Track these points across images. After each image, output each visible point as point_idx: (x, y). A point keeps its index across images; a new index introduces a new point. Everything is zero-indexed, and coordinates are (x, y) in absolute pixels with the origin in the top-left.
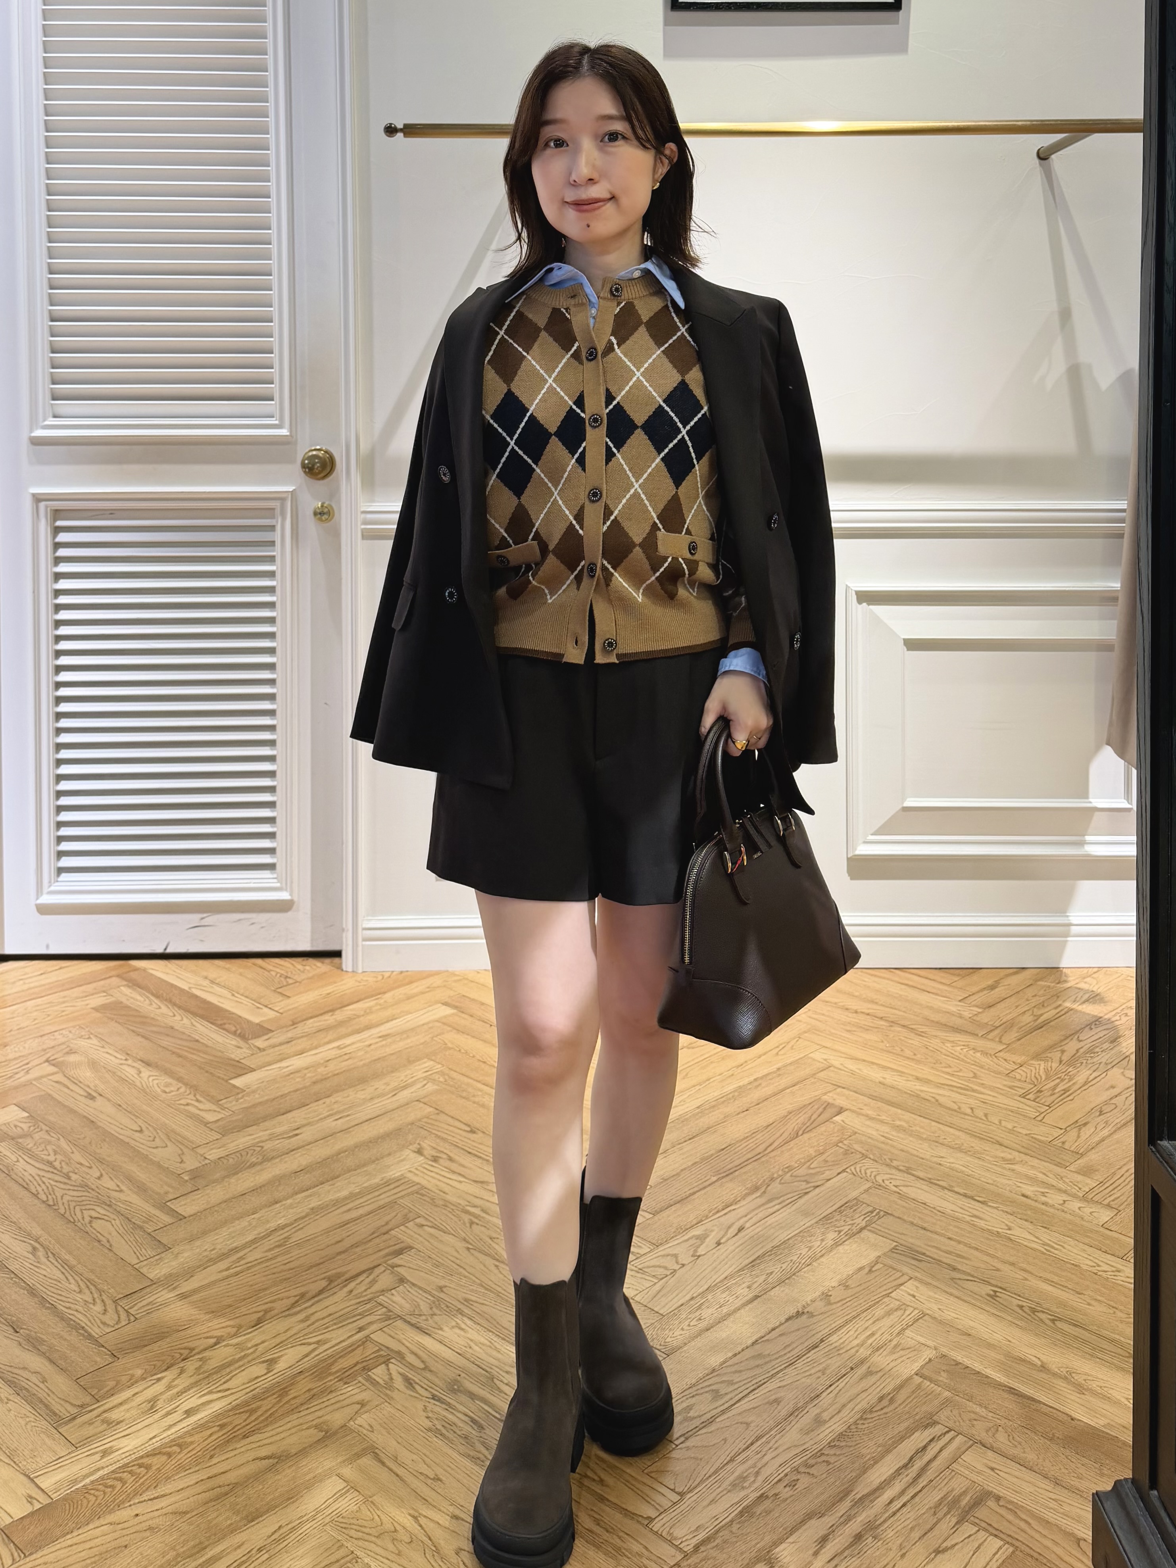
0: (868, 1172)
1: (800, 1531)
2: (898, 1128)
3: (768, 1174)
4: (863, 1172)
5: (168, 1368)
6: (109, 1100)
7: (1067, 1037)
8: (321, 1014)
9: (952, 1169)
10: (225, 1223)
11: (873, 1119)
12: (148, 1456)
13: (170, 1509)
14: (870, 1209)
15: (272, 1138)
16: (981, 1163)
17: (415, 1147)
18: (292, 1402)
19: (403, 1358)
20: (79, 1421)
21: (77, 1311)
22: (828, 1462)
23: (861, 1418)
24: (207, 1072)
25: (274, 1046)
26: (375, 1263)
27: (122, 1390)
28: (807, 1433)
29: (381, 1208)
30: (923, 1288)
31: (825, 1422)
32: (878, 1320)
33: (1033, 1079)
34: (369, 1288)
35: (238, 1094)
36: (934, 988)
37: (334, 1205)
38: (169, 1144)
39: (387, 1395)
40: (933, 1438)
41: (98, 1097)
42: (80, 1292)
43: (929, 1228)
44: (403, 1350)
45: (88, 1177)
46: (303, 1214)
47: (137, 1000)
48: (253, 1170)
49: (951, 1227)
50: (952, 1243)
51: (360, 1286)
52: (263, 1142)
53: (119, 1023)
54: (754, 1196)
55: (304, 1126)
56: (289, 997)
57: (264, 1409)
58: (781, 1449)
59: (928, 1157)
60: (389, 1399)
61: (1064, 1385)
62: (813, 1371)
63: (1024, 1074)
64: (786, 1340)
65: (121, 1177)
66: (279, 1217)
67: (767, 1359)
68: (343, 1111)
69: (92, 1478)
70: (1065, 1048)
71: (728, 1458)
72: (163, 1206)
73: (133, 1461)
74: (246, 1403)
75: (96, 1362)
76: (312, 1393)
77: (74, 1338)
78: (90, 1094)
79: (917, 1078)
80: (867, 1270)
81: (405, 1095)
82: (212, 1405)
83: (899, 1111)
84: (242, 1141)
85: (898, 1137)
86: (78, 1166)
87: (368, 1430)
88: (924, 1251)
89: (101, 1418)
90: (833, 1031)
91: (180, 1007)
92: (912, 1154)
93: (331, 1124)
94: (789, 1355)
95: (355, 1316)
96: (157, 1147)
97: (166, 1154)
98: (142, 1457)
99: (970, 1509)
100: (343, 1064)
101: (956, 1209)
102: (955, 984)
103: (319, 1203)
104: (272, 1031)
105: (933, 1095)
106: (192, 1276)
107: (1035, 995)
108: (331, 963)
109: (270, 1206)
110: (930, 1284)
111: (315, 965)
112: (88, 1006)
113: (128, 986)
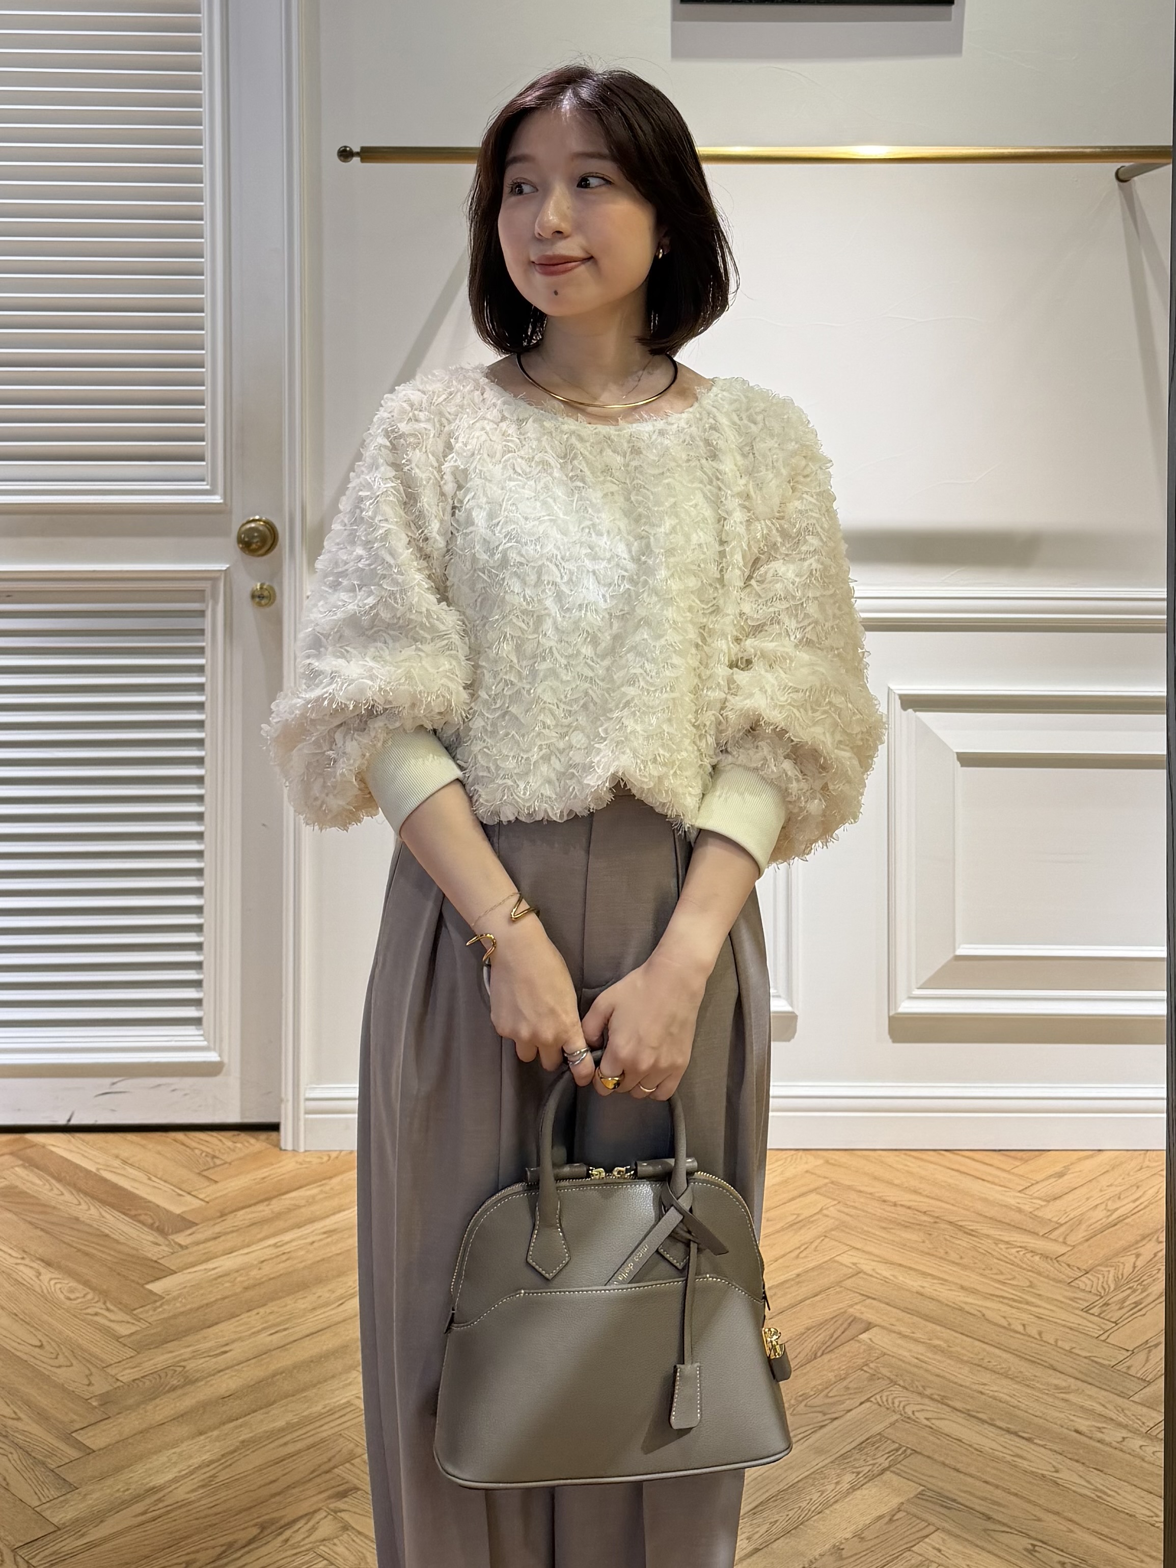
0: (897, 1402)
2: (936, 1349)
4: (890, 1401)
7: (1144, 1238)
8: (255, 1204)
9: (995, 1398)
10: (141, 1458)
11: (905, 1337)
14: (896, 1446)
15: (196, 1355)
16: (1029, 1391)
24: (119, 1274)
25: (197, 1243)
26: (315, 1507)
29: (323, 1441)
30: (952, 1543)
33: (1100, 1289)
34: (307, 1537)
35: (156, 1301)
36: (990, 1174)
37: (268, 1437)
38: (74, 1362)
43: (963, 1469)
46: (232, 1448)
47: (35, 1184)
48: (173, 1395)
49: (989, 1469)
50: (989, 1487)
51: (297, 1534)
52: (185, 1360)
53: (15, 1214)
55: (233, 1341)
56: (216, 1182)
59: (968, 1384)
65: (19, 1403)
66: (204, 1451)
68: (278, 1324)
70: (1141, 1250)
72: (68, 1437)
79: (962, 1288)
80: (887, 1519)
83: (938, 1328)
84: (160, 1359)
85: (935, 1359)
88: (955, 1497)
90: (866, 1228)
91: (86, 1194)
92: (949, 1380)
93: (265, 1339)
96: (60, 1367)
97: (72, 1375)
100: (282, 1265)
101: (995, 1446)
102: (1015, 1171)
103: (251, 1435)
104: (197, 1224)
105: (980, 1309)
106: (102, 1521)
107: (1111, 1185)
108: (267, 1139)
109: (193, 1438)
110: (957, 1536)
111: (248, 1142)
113: (22, 1165)
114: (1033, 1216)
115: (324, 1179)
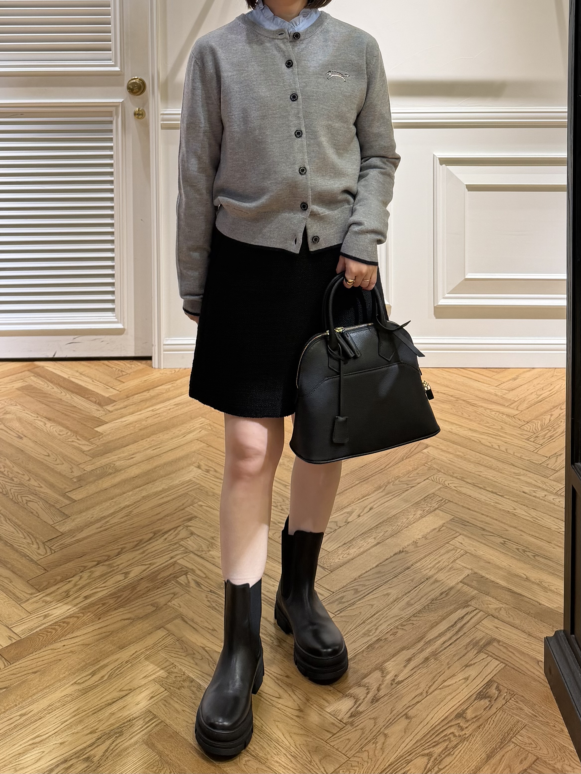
0: (441, 479)
1: (397, 656)
2: (458, 456)
3: (386, 480)
4: (438, 479)
5: (74, 576)
6: (30, 439)
7: (554, 407)
8: (143, 392)
9: (486, 478)
10: (98, 504)
11: (445, 451)
12: (67, 618)
13: (80, 643)
14: (441, 498)
15: (119, 459)
16: (502, 475)
17: (196, 464)
18: (139, 593)
19: (195, 572)
20: (30, 601)
21: (24, 547)
22: (413, 624)
23: (431, 603)
24: (82, 424)
25: (117, 410)
26: (178, 525)
27: (51, 586)
28: (403, 610)
29: (180, 496)
30: (467, 540)
31: (413, 605)
32: (442, 555)
33: (534, 430)
34: (175, 538)
35: (100, 436)
36: (482, 379)
37: (155, 495)
38: (64, 462)
39: (186, 590)
40: (468, 613)
41: (24, 438)
42: (25, 538)
43: (472, 509)
44: (194, 568)
45: (23, 480)
46: (138, 500)
47: (40, 384)
48: (110, 477)
49: (484, 509)
50: (483, 516)
51: (170, 536)
52: (115, 461)
53: (31, 397)
54: (378, 492)
55: (136, 453)
56: (124, 382)
57: (124, 596)
58: (388, 618)
59: (473, 472)
60: (188, 592)
61: (538, 588)
62: (407, 580)
63: (529, 427)
64: (394, 565)
65: (41, 480)
66: (126, 501)
67: (384, 574)
68: (156, 446)
69: (40, 628)
70: (553, 413)
71: (362, 621)
72: (64, 495)
73: (60, 620)
74: (115, 593)
75: (36, 572)
76: (148, 588)
77: (24, 561)
78: (19, 436)
79: (470, 429)
80: (437, 530)
81: (190, 437)
82: (98, 594)
83: (459, 447)
84: (104, 461)
85: (458, 461)
86: (17, 474)
87: (178, 606)
88: (468, 521)
89: (42, 600)
91: (64, 388)
92: (464, 470)
93: (150, 452)
94: (395, 572)
95: (168, 551)
96: (58, 464)
97: (64, 468)
98: (64, 618)
99: (484, 646)
100: (156, 419)
101: (487, 499)
102: (494, 377)
103: (147, 494)
104: (116, 401)
105: (478, 439)
106: (82, 531)
107: (539, 384)
108: (146, 363)
109: (121, 495)
110: (470, 538)
111: (137, 364)
112: (14, 388)
113: (34, 376)
114: (503, 398)
115: (173, 381)
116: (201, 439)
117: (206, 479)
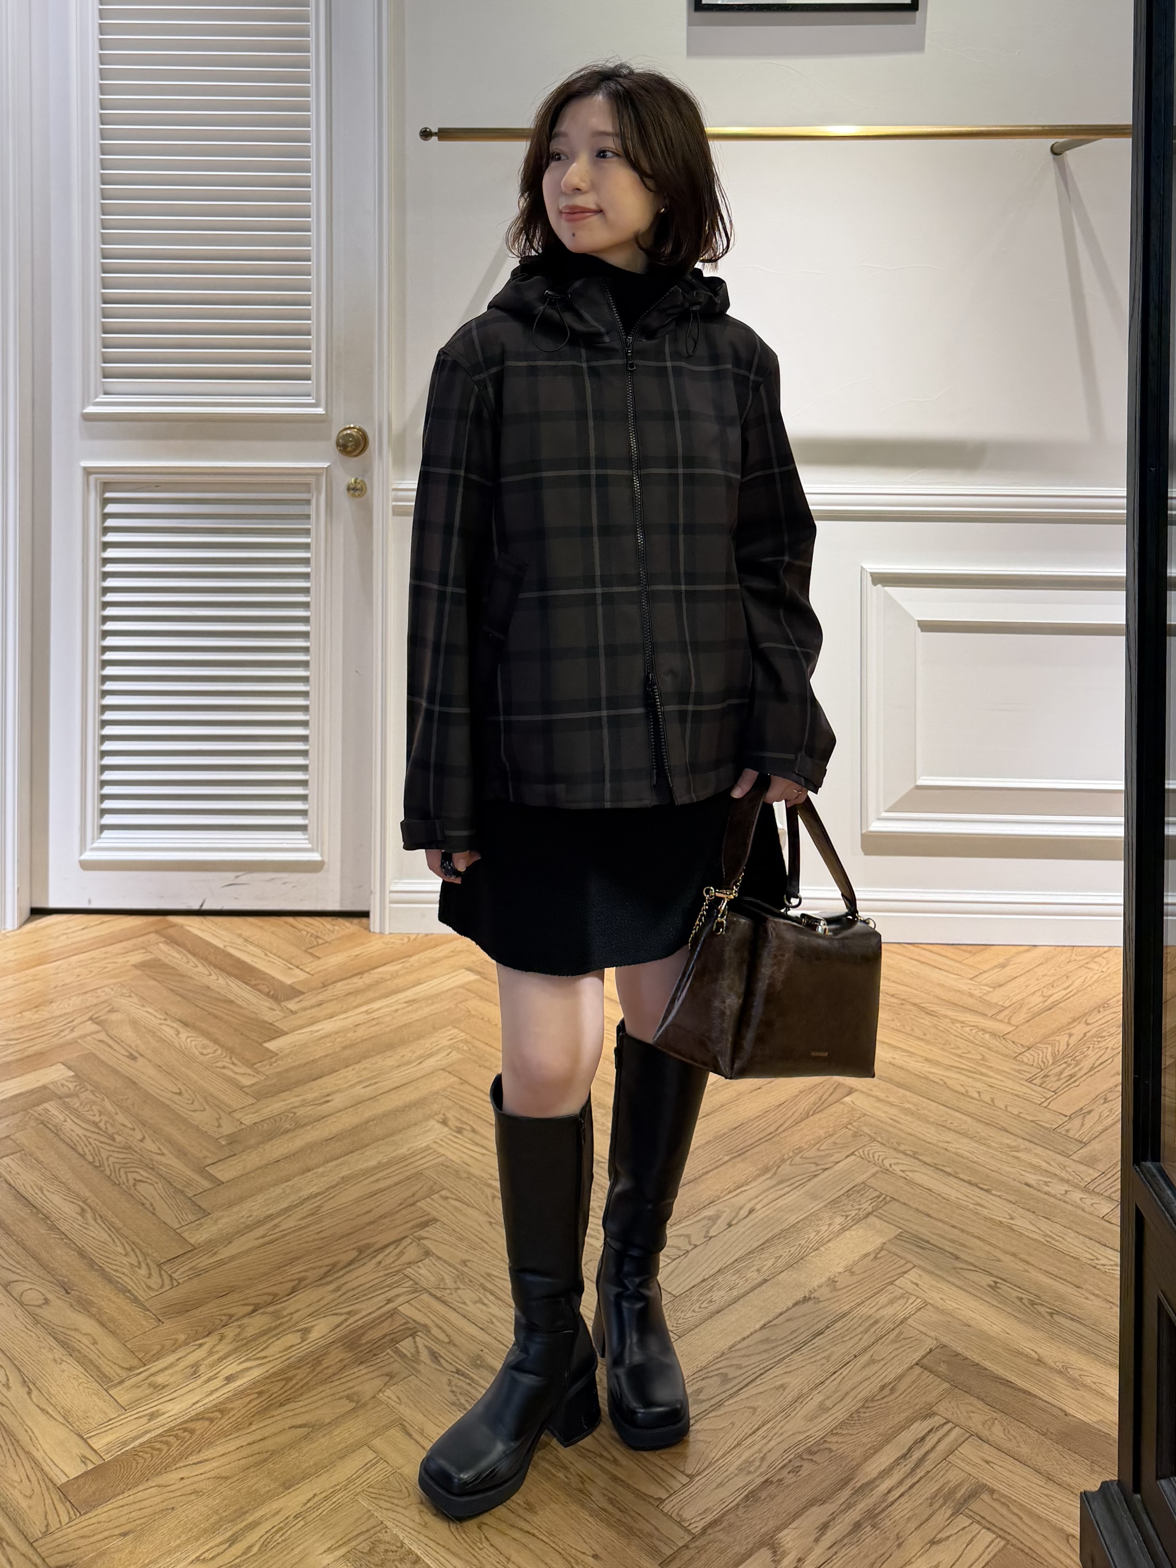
0: (876, 1155)
1: (803, 1518)
2: (907, 1111)
3: (779, 1155)
4: (871, 1155)
5: (209, 1334)
6: (150, 1061)
8: (351, 977)
9: (957, 1154)
10: (261, 1190)
11: (880, 1100)
12: (192, 1420)
13: (212, 1474)
14: (877, 1193)
15: (303, 1104)
16: (985, 1149)
17: (440, 1117)
18: (326, 1372)
19: (430, 1332)
20: (127, 1383)
21: (123, 1273)
22: (830, 1449)
23: (863, 1406)
24: (242, 1034)
25: (304, 1009)
26: (402, 1235)
28: (812, 1419)
29: (408, 1178)
30: (927, 1278)
31: (829, 1409)
32: (881, 1308)
33: (1040, 1063)
34: (396, 1260)
35: (271, 1058)
36: (945, 964)
37: (363, 1175)
38: (207, 1107)
39: (413, 1368)
40: (932, 1429)
41: (140, 1058)
42: (126, 1255)
43: (933, 1215)
44: (430, 1323)
45: (131, 1139)
46: (335, 1183)
47: (174, 957)
48: (286, 1137)
49: (955, 1215)
50: (955, 1231)
51: (388, 1257)
52: (295, 1108)
53: (159, 982)
54: (765, 1177)
55: (334, 1093)
56: (319, 958)
57: (298, 1378)
58: (784, 1436)
59: (935, 1142)
60: (416, 1373)
61: (1061, 1381)
62: (818, 1357)
63: (1031, 1058)
64: (794, 1325)
65: (162, 1140)
66: (310, 1185)
67: (775, 1344)
68: (370, 1079)
69: (140, 1441)
70: (1073, 1031)
71: (736, 1442)
72: (202, 1171)
73: (178, 1425)
74: (282, 1371)
75: (141, 1325)
76: (343, 1364)
77: (120, 1300)
78: (131, 1054)
79: (927, 1060)
80: (872, 1257)
81: (431, 1063)
82: (250, 1372)
83: (908, 1094)
84: (276, 1106)
85: (907, 1120)
86: (122, 1127)
87: (395, 1402)
88: (928, 1239)
89: (148, 1381)
91: (215, 966)
92: (919, 1139)
93: (359, 1090)
94: (796, 1340)
95: (382, 1288)
96: (195, 1111)
97: (204, 1118)
98: (186, 1421)
99: (965, 1501)
100: (372, 1029)
101: (960, 1196)
102: (966, 962)
103: (350, 1172)
104: (303, 993)
105: (941, 1077)
106: (229, 1243)
108: (359, 923)
109: (303, 1173)
110: (932, 1273)
111: (344, 926)
112: (129, 963)
113: (165, 943)
114: (983, 1001)
115: (406, 957)
116: (450, 1069)
117: (456, 1146)
